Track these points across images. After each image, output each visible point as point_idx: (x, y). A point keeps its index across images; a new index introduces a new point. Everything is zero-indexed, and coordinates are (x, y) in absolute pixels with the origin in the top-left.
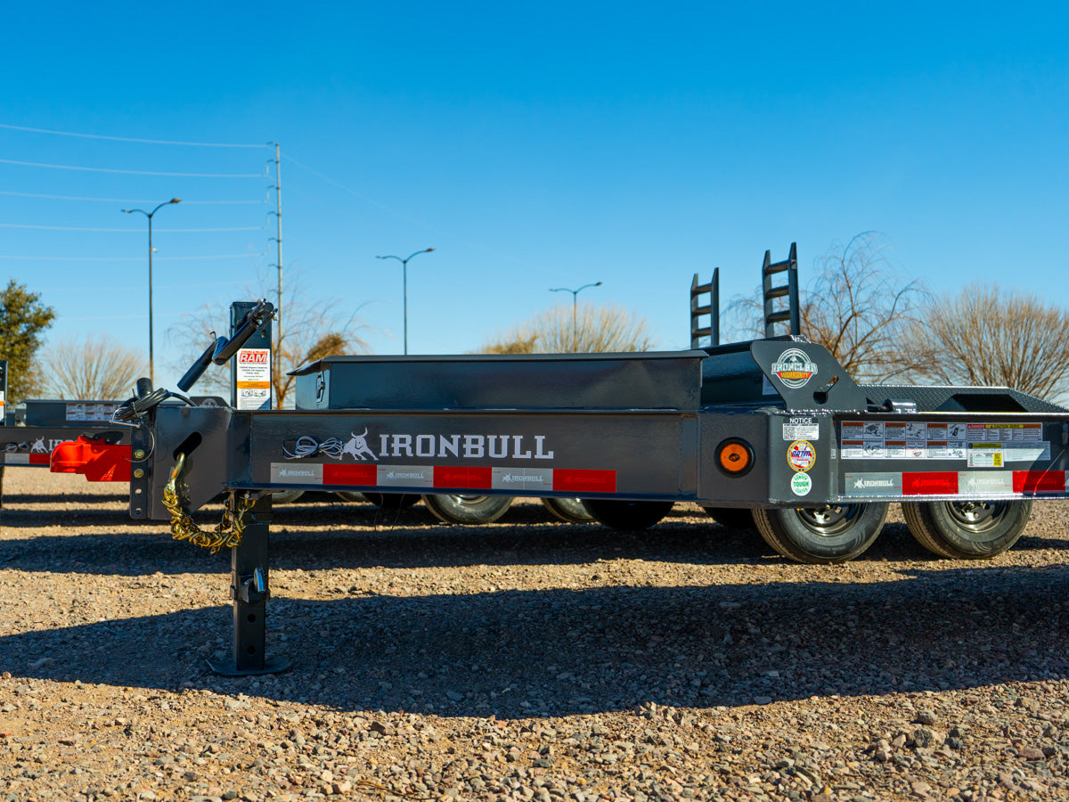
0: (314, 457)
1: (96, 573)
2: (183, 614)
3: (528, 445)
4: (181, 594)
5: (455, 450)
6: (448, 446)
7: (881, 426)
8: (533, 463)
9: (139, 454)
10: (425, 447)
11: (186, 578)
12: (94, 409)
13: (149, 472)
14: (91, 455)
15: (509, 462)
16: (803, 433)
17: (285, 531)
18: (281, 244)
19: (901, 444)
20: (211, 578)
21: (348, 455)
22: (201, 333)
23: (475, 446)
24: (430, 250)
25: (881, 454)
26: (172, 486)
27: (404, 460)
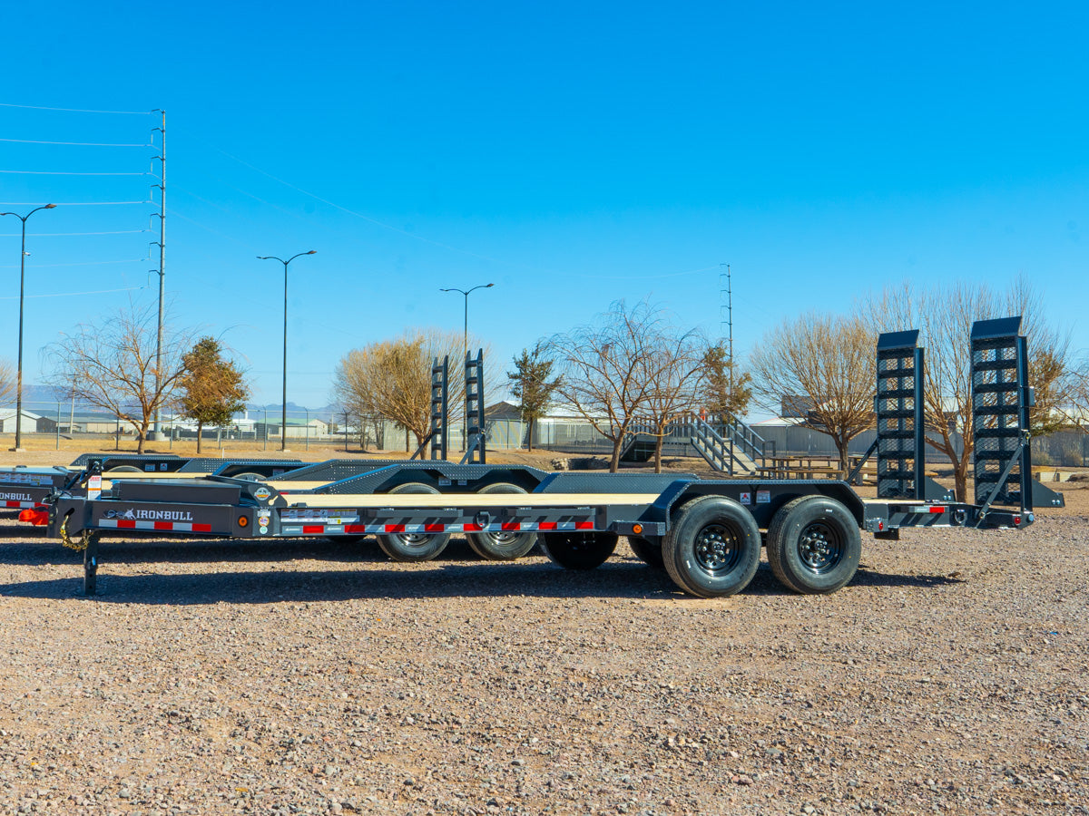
0: (115, 517)
1: (15, 564)
2: (63, 580)
3: (185, 515)
4: (61, 573)
5: (161, 517)
6: (159, 515)
7: (296, 511)
8: (186, 521)
9: (52, 515)
10: (152, 516)
11: (63, 566)
12: (16, 476)
13: (55, 522)
14: (34, 516)
15: (179, 521)
16: (264, 514)
17: (123, 542)
18: (164, 220)
19: (303, 517)
20: (75, 566)
21: (126, 517)
22: (73, 351)
23: (168, 515)
24: (311, 253)
25: (296, 520)
26: (63, 527)
27: (145, 519)
